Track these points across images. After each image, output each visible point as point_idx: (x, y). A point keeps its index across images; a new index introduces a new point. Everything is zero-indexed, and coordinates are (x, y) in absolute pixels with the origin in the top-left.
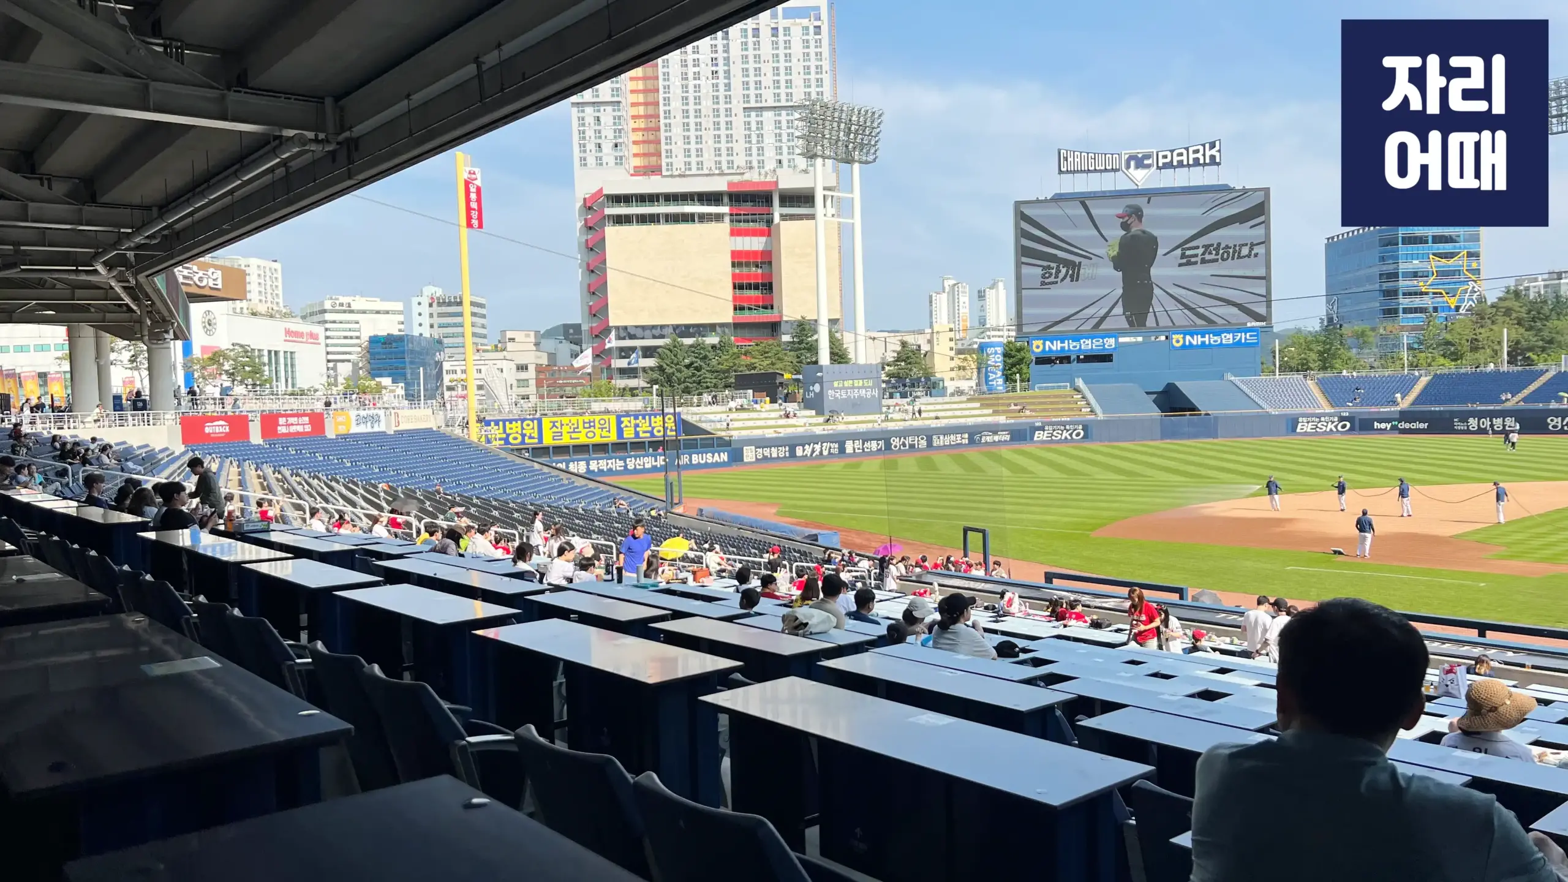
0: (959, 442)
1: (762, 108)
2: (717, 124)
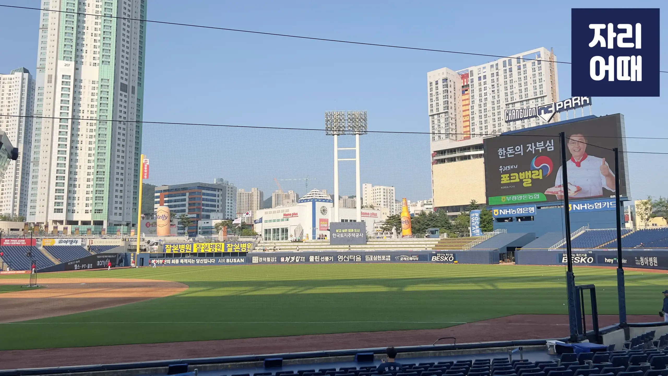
1: (514, 103)
2: (494, 114)
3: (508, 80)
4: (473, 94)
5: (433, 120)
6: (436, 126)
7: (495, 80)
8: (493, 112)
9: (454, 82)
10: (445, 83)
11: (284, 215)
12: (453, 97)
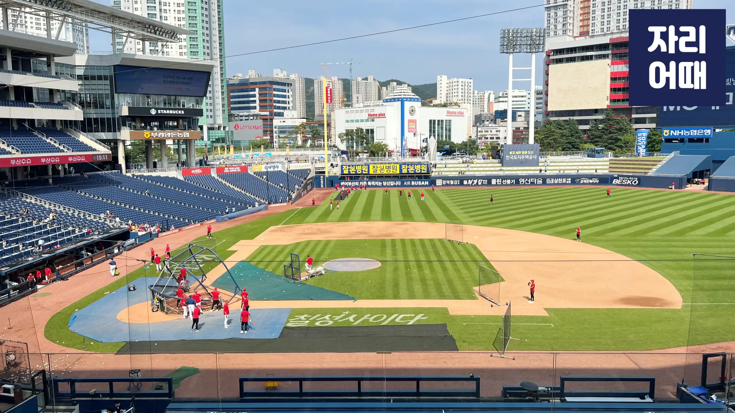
0: (564, 182)
5: (549, 13)
6: (552, 20)
11: (369, 115)
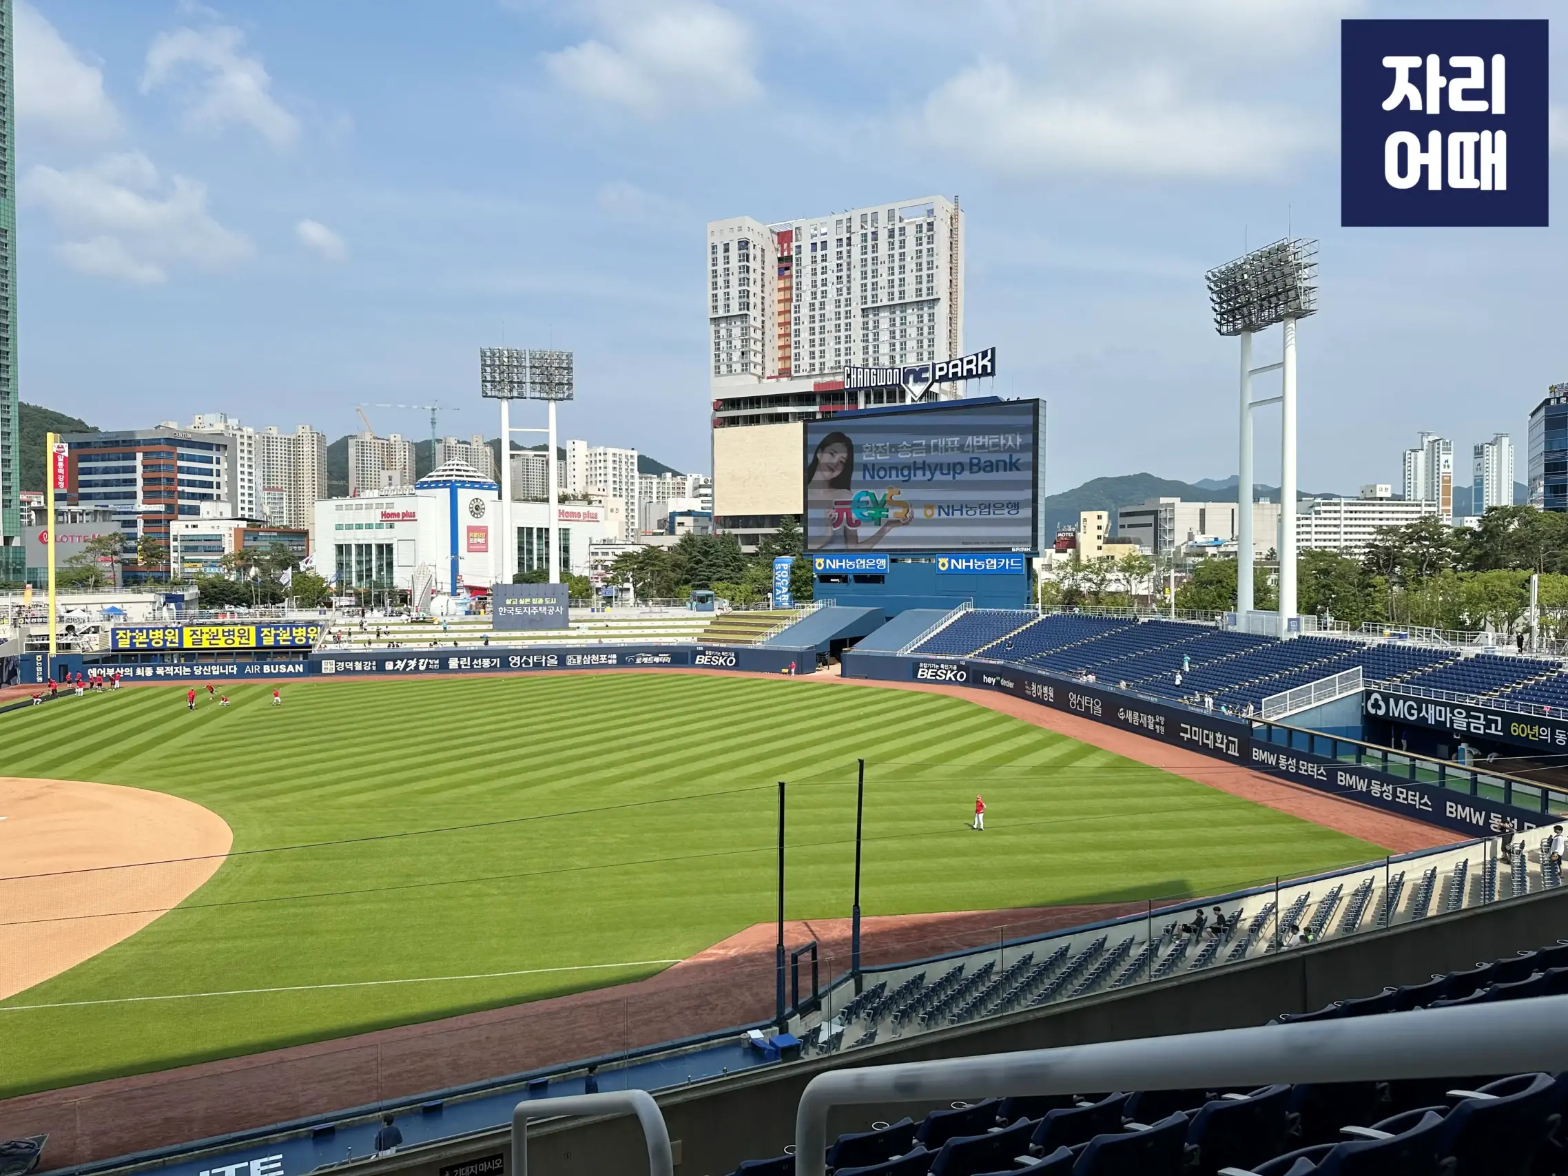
0: (604, 662)
1: (878, 308)
3: (869, 256)
4: (799, 280)
5: (717, 328)
6: (723, 344)
7: (845, 255)
8: (838, 322)
9: (763, 250)
10: (745, 251)
11: (383, 515)
12: (759, 283)
